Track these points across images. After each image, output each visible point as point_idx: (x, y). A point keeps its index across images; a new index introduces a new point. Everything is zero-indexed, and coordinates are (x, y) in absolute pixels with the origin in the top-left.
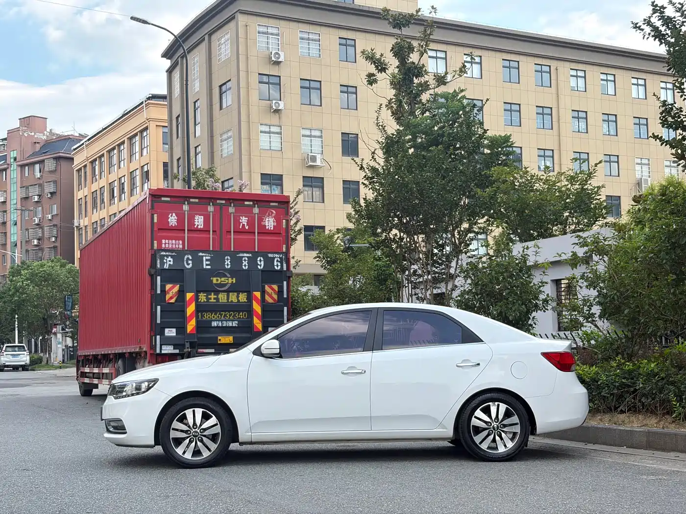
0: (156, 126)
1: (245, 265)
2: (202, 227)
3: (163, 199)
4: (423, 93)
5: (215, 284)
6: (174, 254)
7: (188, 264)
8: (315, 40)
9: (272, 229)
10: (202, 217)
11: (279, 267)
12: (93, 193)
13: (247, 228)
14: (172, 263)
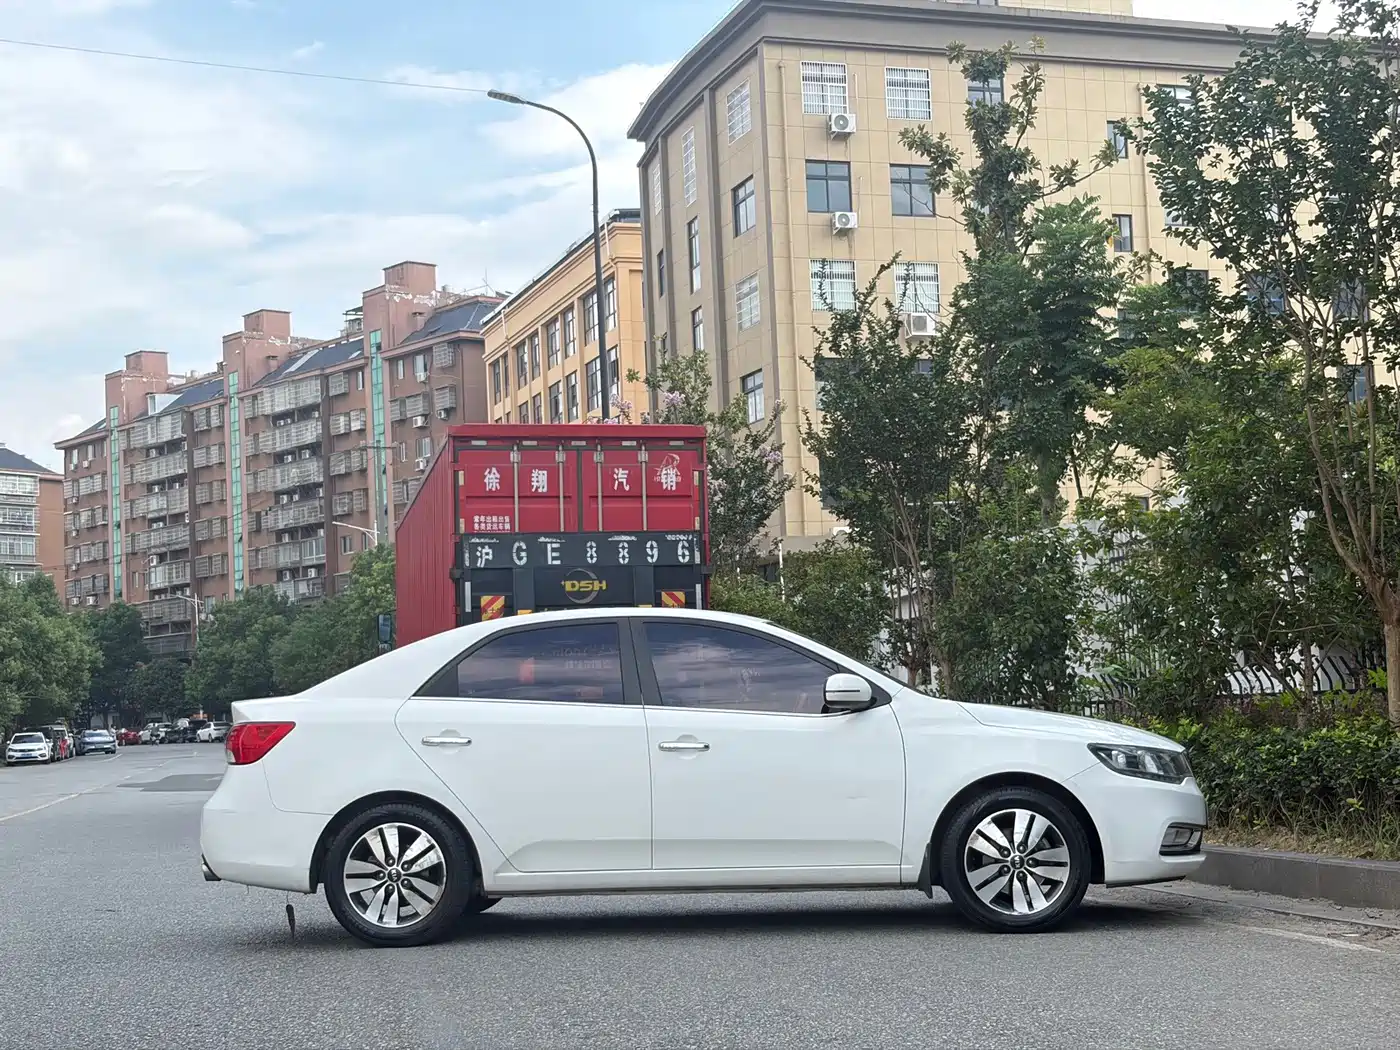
0: (631, 271)
1: (624, 557)
2: (545, 490)
3: (474, 443)
4: (1029, 205)
5: (568, 592)
6: (494, 540)
7: (520, 559)
8: (919, 85)
9: (674, 488)
10: (545, 472)
11: (687, 559)
12: (520, 406)
13: (627, 488)
14: (490, 557)
